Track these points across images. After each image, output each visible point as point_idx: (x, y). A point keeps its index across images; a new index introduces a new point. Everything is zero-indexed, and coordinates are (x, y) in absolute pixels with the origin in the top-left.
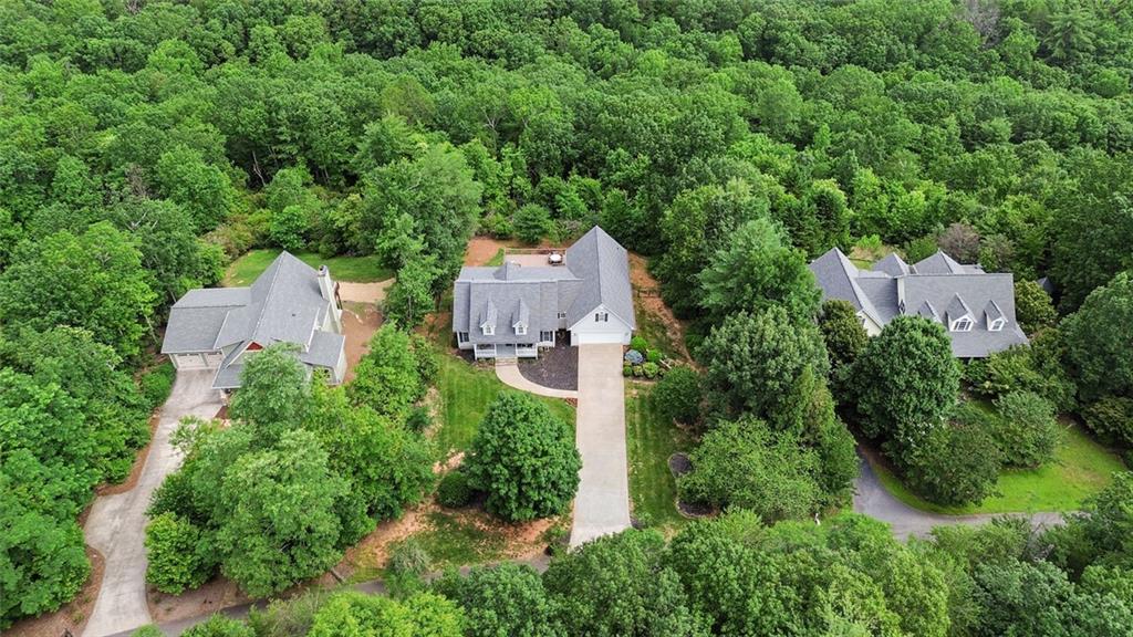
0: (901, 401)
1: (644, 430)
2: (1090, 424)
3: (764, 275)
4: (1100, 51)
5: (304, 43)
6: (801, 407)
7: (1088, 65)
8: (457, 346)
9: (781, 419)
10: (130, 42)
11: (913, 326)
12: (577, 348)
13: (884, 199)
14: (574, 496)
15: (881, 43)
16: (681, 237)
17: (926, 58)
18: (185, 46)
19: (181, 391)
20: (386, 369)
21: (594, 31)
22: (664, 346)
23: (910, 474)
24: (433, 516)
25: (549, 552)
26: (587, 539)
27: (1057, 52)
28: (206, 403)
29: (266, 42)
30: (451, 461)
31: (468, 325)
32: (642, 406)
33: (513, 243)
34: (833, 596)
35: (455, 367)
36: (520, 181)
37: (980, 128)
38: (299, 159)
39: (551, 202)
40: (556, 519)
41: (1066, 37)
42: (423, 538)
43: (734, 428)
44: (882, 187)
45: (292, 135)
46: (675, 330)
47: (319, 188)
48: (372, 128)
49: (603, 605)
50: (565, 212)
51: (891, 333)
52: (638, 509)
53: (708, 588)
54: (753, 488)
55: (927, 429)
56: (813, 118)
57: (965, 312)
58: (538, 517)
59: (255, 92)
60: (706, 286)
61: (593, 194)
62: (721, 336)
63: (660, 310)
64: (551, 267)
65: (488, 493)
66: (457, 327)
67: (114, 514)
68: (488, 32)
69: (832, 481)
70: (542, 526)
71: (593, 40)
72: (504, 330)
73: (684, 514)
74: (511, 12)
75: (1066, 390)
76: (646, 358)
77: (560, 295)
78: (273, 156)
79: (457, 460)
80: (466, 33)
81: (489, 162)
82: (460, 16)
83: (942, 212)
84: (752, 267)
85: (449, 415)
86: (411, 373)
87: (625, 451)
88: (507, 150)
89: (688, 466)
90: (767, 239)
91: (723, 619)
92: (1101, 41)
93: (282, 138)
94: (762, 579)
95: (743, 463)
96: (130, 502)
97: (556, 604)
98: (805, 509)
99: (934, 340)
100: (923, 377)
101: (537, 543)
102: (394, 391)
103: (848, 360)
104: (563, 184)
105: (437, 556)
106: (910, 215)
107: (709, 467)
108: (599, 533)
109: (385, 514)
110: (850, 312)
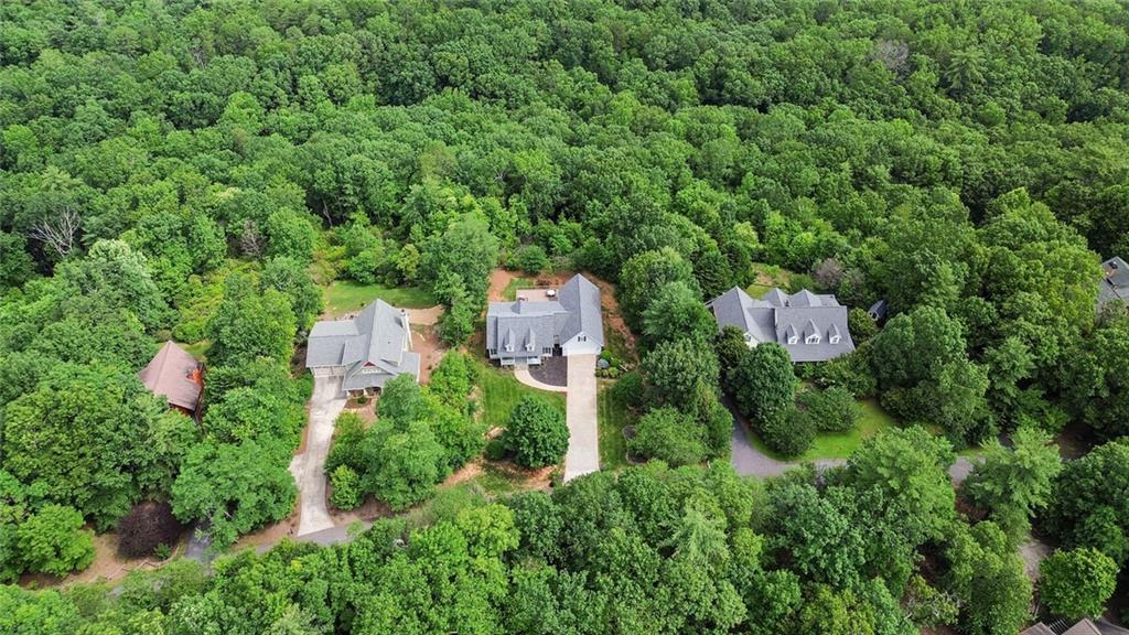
0: (759, 394)
1: (608, 412)
2: (883, 404)
3: (679, 319)
4: (991, 82)
5: (342, 89)
6: (696, 400)
7: (979, 95)
8: (488, 357)
9: (686, 407)
10: (207, 95)
11: (767, 350)
12: (566, 358)
13: (785, 238)
14: (565, 453)
15: (809, 80)
16: (632, 286)
17: (847, 91)
18: (250, 97)
19: (319, 391)
20: (451, 378)
21: (577, 74)
22: (623, 354)
23: (765, 437)
24: (484, 466)
25: (552, 485)
26: (573, 477)
27: (956, 84)
28: (336, 398)
29: (312, 90)
30: (492, 432)
31: (496, 344)
32: (607, 396)
33: (520, 274)
34: (691, 502)
35: (487, 371)
36: (523, 224)
37: (867, 171)
38: (359, 207)
39: (546, 242)
40: (555, 466)
41: (963, 72)
42: (479, 478)
43: (659, 413)
44: (786, 225)
45: (354, 189)
46: (631, 342)
47: (375, 228)
48: (415, 188)
49: (581, 509)
50: (557, 250)
51: (756, 353)
52: (603, 460)
53: (633, 500)
54: (668, 447)
55: (775, 411)
56: (743, 161)
57: (814, 332)
58: (545, 466)
59: (325, 157)
60: (646, 322)
61: (576, 235)
62: (652, 357)
63: (622, 327)
64: (547, 299)
65: (516, 453)
66: (490, 345)
67: (298, 466)
68: (490, 75)
69: (716, 444)
70: (547, 471)
71: (576, 82)
72: (520, 347)
73: (630, 462)
74: (507, 55)
75: (870, 383)
76: (611, 364)
77: (555, 323)
78: (338, 203)
79: (496, 431)
80: (472, 76)
81: (501, 212)
82: (467, 61)
83: (823, 249)
84: (672, 314)
85: (487, 405)
86: (464, 378)
87: (596, 425)
88: (513, 200)
89: (633, 435)
90: (683, 293)
91: (640, 514)
92: (992, 74)
93: (347, 192)
94: (660, 494)
95: (663, 432)
96: (306, 460)
97: (558, 508)
98: (698, 459)
99: (779, 359)
100: (772, 381)
101: (545, 480)
102: (456, 391)
103: (734, 366)
104: (555, 228)
105: (488, 488)
106: (802, 250)
107: (644, 435)
108: (579, 474)
109: (457, 465)
110: (739, 334)
